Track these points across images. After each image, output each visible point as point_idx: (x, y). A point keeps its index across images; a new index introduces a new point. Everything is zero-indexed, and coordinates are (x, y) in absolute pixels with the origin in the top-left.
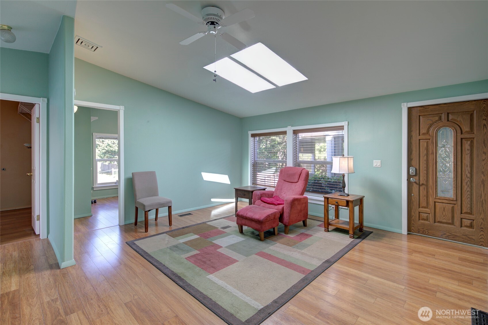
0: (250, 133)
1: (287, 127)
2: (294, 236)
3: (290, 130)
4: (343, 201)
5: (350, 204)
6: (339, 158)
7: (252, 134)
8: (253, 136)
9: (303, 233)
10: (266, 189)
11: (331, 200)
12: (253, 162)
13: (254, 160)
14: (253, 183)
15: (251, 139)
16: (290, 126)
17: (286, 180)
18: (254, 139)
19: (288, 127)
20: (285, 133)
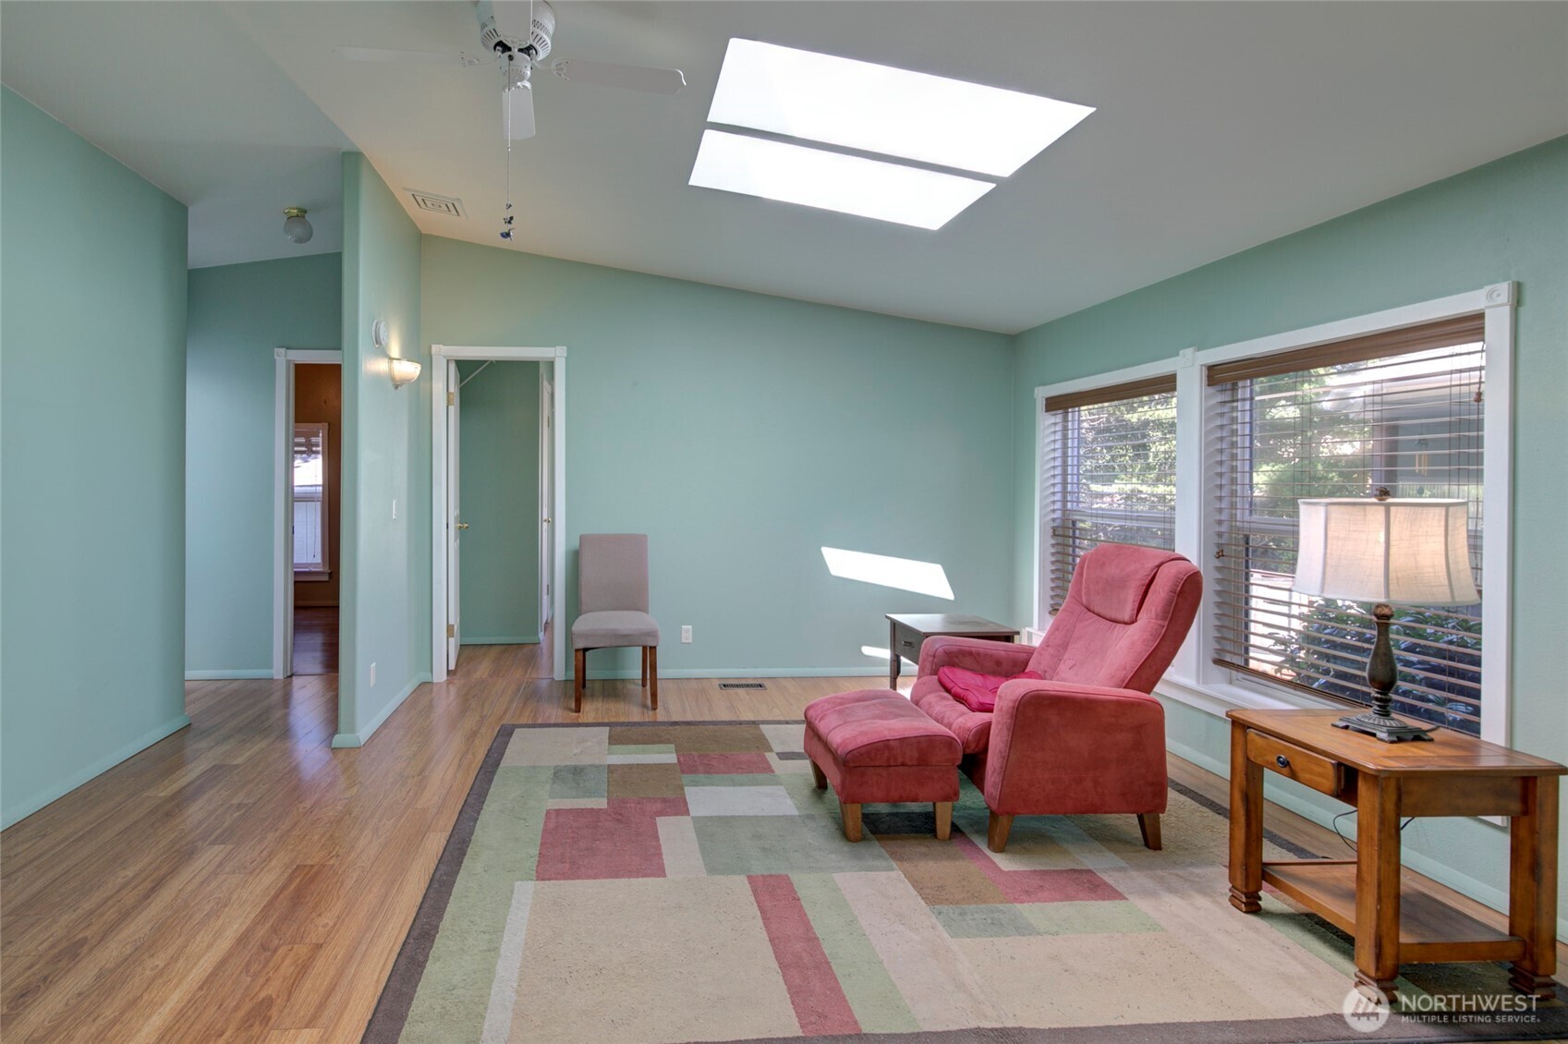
0: (1042, 393)
1: (1178, 355)
2: (1026, 869)
3: (1189, 367)
4: (1319, 763)
5: (1363, 788)
6: (1322, 510)
7: (1047, 399)
8: (1055, 404)
9: (1089, 871)
10: (1016, 637)
11: (1259, 741)
12: (1054, 520)
13: (1064, 510)
14: (1052, 606)
15: (1047, 424)
16: (1191, 350)
17: (1091, 608)
18: (1065, 420)
19: (1181, 352)
20: (1165, 385)
